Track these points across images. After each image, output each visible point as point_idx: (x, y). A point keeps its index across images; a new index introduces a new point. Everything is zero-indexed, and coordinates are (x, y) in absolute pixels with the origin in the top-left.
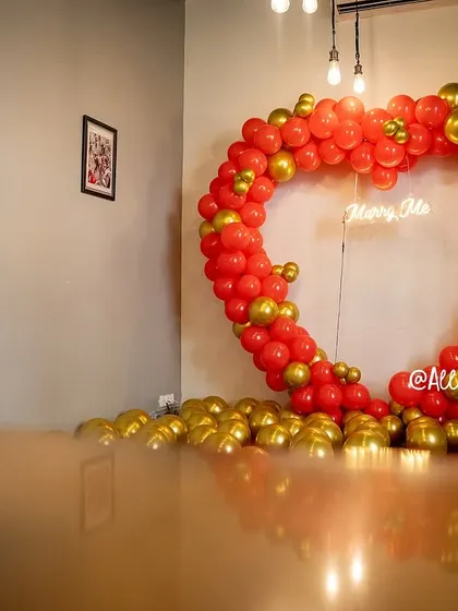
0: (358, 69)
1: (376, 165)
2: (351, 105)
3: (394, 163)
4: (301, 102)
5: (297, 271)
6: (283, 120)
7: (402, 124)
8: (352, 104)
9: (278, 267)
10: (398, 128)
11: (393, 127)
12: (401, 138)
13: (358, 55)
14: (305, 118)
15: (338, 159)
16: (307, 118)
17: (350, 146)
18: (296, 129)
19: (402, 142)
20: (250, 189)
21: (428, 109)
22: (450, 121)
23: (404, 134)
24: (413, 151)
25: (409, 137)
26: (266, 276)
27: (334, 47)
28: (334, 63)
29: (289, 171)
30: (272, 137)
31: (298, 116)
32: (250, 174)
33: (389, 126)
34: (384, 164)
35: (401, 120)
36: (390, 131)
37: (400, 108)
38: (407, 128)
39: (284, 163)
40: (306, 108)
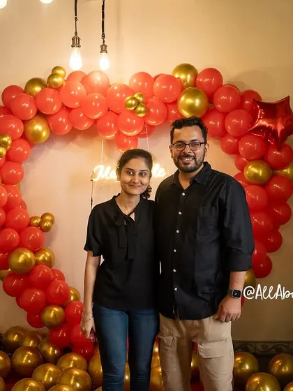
0: (104, 48)
1: (119, 133)
2: (97, 79)
3: (135, 132)
4: (53, 75)
5: (52, 221)
6: (38, 89)
7: (141, 99)
8: (99, 78)
9: (36, 218)
10: (138, 103)
11: (134, 102)
12: (140, 112)
13: (103, 36)
14: (57, 89)
15: (86, 125)
16: (58, 88)
17: (96, 116)
18: (49, 99)
19: (142, 115)
20: (7, 152)
21: (164, 87)
22: (183, 98)
23: (143, 109)
24: (152, 122)
25: (147, 111)
26: (24, 228)
27: (76, 33)
28: (76, 49)
29: (44, 134)
30: (27, 105)
31: (50, 87)
32: (7, 139)
33: (130, 102)
34: (125, 133)
35: (141, 96)
36: (131, 106)
37: (140, 84)
38: (145, 103)
39: (38, 127)
40: (58, 80)
